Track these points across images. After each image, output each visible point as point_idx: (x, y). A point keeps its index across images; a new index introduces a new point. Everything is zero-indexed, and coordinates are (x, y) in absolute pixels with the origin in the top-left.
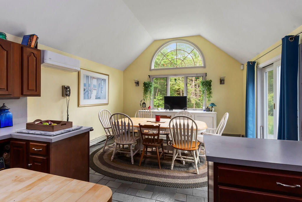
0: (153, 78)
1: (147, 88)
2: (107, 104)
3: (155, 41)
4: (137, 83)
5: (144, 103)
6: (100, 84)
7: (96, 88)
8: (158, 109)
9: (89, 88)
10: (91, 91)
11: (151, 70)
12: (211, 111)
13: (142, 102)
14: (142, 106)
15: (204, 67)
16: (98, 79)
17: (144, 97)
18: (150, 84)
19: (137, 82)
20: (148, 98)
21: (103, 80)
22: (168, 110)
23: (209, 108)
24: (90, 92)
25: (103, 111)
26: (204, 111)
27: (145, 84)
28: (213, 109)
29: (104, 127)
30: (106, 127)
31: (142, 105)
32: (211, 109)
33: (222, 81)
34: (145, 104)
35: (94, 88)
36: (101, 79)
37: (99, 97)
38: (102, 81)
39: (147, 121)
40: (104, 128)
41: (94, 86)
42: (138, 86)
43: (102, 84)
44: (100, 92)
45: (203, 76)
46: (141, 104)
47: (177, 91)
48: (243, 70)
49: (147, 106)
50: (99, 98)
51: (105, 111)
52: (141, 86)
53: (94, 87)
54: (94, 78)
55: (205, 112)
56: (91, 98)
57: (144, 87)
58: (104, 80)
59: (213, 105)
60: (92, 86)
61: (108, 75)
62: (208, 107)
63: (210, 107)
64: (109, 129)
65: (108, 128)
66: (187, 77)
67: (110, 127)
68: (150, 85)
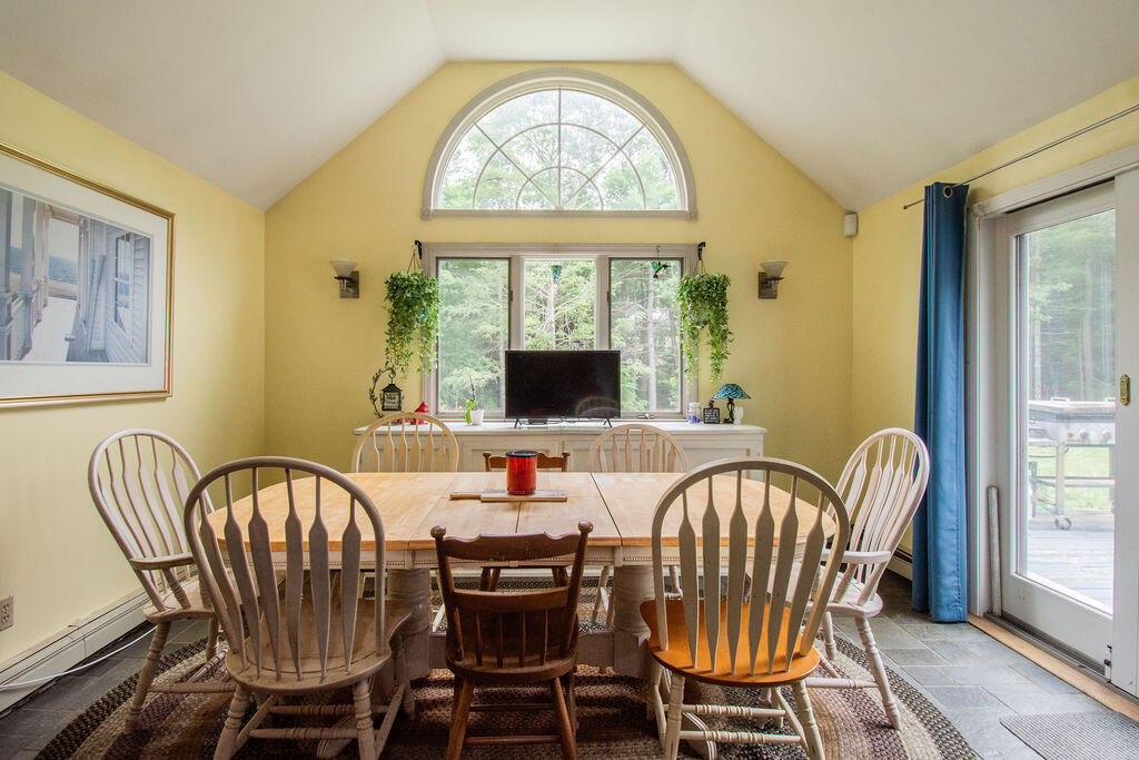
0: (438, 259)
1: (409, 307)
2: (159, 396)
3: (451, 64)
4: (350, 283)
5: (392, 388)
6: (104, 259)
7: (73, 289)
8: (469, 420)
9: (15, 277)
10: (27, 300)
11: (426, 214)
12: (731, 420)
13: (384, 381)
14: (378, 403)
15: (692, 215)
16: (88, 226)
17: (391, 355)
18: (424, 285)
19: (348, 274)
20: (415, 363)
21: (127, 237)
22: (525, 425)
23: (715, 406)
24: (17, 306)
25: (129, 444)
26: (696, 420)
27: (396, 286)
28: (739, 412)
29: (138, 557)
30: (150, 559)
31: (383, 400)
32: (725, 414)
33: (767, 284)
34: (399, 391)
35: (51, 283)
36: (111, 229)
37: (97, 344)
38: (125, 248)
39: (454, 498)
40: (139, 568)
41: (59, 270)
42: (356, 295)
43: (126, 266)
44: (103, 314)
45: (681, 260)
46: (377, 393)
47: (486, 345)
48: (851, 237)
49: (410, 404)
50: (101, 356)
51: (145, 442)
52: (375, 295)
53: (54, 278)
54: (55, 213)
55: (701, 427)
56: (26, 350)
57: (389, 305)
58: (142, 243)
59: (734, 392)
60: (42, 270)
61: (168, 216)
62: (711, 404)
63: (721, 403)
64: (175, 570)
65: (165, 567)
66: (611, 259)
67: (187, 553)
68: (428, 290)
